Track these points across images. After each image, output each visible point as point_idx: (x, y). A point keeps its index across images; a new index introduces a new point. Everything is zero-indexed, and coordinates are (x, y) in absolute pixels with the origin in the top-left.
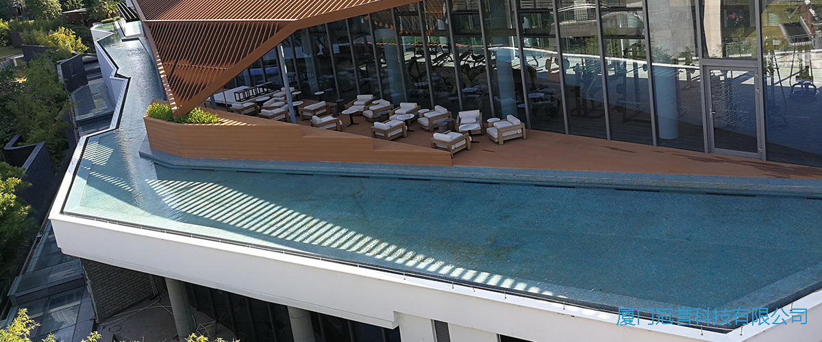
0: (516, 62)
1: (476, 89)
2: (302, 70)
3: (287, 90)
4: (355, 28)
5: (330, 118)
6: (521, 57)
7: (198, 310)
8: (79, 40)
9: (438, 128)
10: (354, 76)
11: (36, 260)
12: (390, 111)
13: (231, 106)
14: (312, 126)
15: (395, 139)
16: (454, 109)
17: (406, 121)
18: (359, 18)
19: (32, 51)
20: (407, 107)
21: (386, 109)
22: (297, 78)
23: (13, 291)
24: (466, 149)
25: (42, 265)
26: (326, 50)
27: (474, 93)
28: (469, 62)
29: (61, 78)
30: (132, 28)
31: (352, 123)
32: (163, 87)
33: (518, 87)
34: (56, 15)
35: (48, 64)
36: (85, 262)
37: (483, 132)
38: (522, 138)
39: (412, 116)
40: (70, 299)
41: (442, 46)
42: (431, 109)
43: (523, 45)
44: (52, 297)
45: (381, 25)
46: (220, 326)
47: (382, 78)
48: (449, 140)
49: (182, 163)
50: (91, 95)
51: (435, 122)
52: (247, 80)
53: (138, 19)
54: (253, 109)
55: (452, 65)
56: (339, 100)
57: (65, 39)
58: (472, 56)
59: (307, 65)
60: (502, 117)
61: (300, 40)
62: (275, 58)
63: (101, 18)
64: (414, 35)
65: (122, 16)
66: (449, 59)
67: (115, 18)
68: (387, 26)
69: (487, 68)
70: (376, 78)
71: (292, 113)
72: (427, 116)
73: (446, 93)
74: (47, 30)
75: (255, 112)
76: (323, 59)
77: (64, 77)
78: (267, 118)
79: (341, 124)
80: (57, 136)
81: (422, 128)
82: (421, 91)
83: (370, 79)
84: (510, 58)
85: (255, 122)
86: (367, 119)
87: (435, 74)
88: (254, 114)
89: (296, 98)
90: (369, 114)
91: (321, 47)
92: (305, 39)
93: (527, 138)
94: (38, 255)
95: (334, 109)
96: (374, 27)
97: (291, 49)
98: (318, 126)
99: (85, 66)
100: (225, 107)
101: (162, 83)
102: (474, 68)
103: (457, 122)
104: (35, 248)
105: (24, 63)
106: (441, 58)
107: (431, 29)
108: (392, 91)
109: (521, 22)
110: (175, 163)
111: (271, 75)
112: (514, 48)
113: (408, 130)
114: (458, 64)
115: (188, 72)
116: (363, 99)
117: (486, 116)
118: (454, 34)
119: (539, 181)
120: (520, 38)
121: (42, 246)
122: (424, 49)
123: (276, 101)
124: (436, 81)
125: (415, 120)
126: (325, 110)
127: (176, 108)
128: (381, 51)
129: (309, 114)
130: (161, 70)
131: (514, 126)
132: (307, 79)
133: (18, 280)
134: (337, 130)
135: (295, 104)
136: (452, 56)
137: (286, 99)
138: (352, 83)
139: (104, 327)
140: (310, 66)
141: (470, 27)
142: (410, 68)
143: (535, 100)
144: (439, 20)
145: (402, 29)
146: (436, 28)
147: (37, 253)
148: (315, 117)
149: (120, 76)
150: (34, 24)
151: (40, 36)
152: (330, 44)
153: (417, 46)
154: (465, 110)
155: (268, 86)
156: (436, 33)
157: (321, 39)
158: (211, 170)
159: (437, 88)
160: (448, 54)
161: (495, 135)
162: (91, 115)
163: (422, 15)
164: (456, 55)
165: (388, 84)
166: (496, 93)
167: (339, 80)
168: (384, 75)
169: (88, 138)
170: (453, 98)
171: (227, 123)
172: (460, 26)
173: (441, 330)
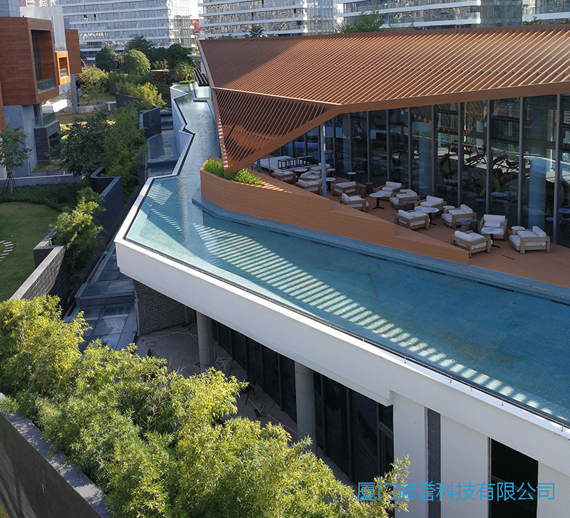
0: (551, 175)
1: (505, 195)
2: (339, 149)
3: (323, 166)
4: (394, 118)
5: (357, 198)
6: (557, 170)
7: (220, 345)
8: (160, 96)
9: (460, 226)
10: (386, 162)
11: (100, 272)
12: (415, 202)
13: (273, 171)
14: (341, 202)
15: (416, 229)
16: (480, 210)
17: (430, 214)
18: (399, 110)
19: (123, 99)
20: (432, 202)
21: (412, 199)
22: (333, 156)
23: (79, 295)
24: (485, 251)
25: (104, 277)
26: (364, 135)
27: (503, 198)
28: (503, 167)
29: (142, 125)
30: (203, 92)
31: (378, 207)
32: (220, 147)
33: (549, 201)
34: (146, 71)
35: (133, 112)
36: (136, 283)
37: (506, 238)
38: (545, 251)
39: (437, 210)
40: (120, 311)
41: (478, 147)
42: (457, 206)
43: (560, 158)
44: (108, 306)
45: (420, 118)
46: (235, 363)
47: (413, 169)
48: (470, 240)
49: (225, 214)
50: (162, 143)
51: (458, 220)
52: (290, 151)
53: (208, 85)
54: (291, 178)
55: (485, 167)
56: (370, 183)
57: (149, 93)
58: (507, 162)
59: (345, 145)
60: (527, 227)
61: (342, 122)
62: (317, 134)
63: (180, 79)
64: (451, 133)
65: (196, 80)
66: (483, 160)
67: (191, 81)
68: (425, 120)
69: (520, 176)
70: (407, 168)
71: (324, 187)
72: (452, 213)
73: (475, 194)
74: (136, 84)
75: (293, 181)
76: (360, 142)
77: (144, 125)
78: (303, 187)
79: (368, 205)
80: (130, 172)
81: (445, 223)
82: (449, 188)
83: (400, 168)
84: (545, 169)
85: (292, 190)
86: (392, 205)
87: (466, 173)
88: (291, 182)
89: (330, 175)
90: (395, 201)
91: (359, 131)
92: (347, 123)
93: (551, 251)
94: (102, 269)
95: (363, 190)
96: (413, 119)
97: (332, 128)
98: (346, 203)
99: (161, 118)
100: (268, 172)
101: (220, 143)
102: (507, 173)
103: (481, 224)
104: (101, 262)
105: (116, 109)
106: (475, 159)
107: (469, 130)
108: (421, 183)
109: (562, 136)
110: (219, 213)
111: (311, 150)
112: (551, 160)
113: (431, 223)
114: (491, 167)
115: (243, 137)
116: (391, 186)
117: (511, 222)
118: (491, 138)
119: (556, 297)
120: (559, 152)
121: (106, 262)
122: (458, 147)
123: (312, 174)
124: (465, 181)
125: (439, 215)
126: (354, 190)
127: (227, 166)
128: (416, 143)
129: (340, 191)
130: (220, 132)
131: (538, 238)
132: (342, 159)
133: (84, 286)
134: (362, 211)
135: (329, 179)
136: (485, 158)
137: (321, 174)
138: (383, 169)
139: (143, 341)
140: (347, 146)
141: (509, 133)
142: (442, 163)
143: (565, 216)
144: (478, 122)
145: (439, 125)
146: (475, 129)
147: (102, 267)
148: (344, 195)
149: (187, 131)
150: (128, 77)
151: (130, 87)
152: (368, 130)
153: (452, 144)
154: (491, 213)
155: (308, 160)
156: (473, 134)
157: (361, 124)
158: (248, 225)
159: (466, 188)
160: (482, 156)
161: (518, 243)
162: (159, 160)
163: (462, 115)
164: (490, 158)
165: (418, 175)
166: (525, 202)
167: (371, 164)
168: (415, 166)
169: (154, 179)
170: (481, 200)
171: (268, 186)
172: (498, 132)
173: (433, 419)
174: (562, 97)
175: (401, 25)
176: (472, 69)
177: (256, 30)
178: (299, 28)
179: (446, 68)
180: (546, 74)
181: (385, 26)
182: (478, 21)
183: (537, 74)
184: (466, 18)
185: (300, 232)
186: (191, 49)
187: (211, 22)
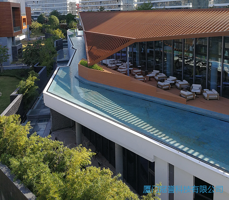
0: (220, 69)
1: (201, 76)
2: (135, 57)
3: (128, 63)
4: (157, 44)
5: (142, 76)
6: (222, 66)
7: (84, 136)
8: (63, 34)
9: (183, 89)
10: (153, 62)
11: (37, 105)
12: (165, 78)
13: (108, 65)
14: (135, 78)
15: (165, 90)
16: (191, 82)
17: (171, 84)
18: (159, 41)
19: (48, 35)
20: (172, 78)
21: (164, 77)
22: (132, 59)
23: (28, 114)
24: (193, 99)
25: (38, 107)
26: (144, 51)
27: (200, 78)
28: (200, 65)
29: (55, 46)
30: (80, 33)
31: (150, 80)
32: (86, 55)
33: (219, 79)
34: (57, 24)
35: (52, 41)
36: (51, 110)
37: (201, 94)
38: (217, 99)
39: (174, 82)
40: (45, 121)
41: (190, 57)
42: (182, 81)
43: (223, 62)
44: (39, 119)
45: (167, 45)
46: (91, 143)
47: (164, 65)
48: (187, 94)
49: (88, 82)
50: (63, 53)
51: (182, 86)
52: (115, 57)
53: (82, 30)
54: (115, 68)
55: (193, 65)
56: (146, 71)
57: (59, 33)
58: (202, 63)
59: (137, 55)
60: (210, 89)
61: (136, 46)
62: (126, 50)
63: (71, 27)
64: (180, 51)
65: (77, 28)
66: (192, 62)
67: (75, 28)
68: (169, 45)
69: (207, 69)
70: (162, 65)
71: (128, 72)
72: (179, 83)
73: (189, 76)
74: (53, 29)
76: (143, 54)
77: (56, 46)
78: (119, 72)
79: (146, 79)
80: (50, 64)
81: (177, 87)
82: (179, 73)
83: (159, 65)
84: (217, 66)
85: (115, 73)
86: (156, 79)
87: (185, 67)
88: (115, 70)
90: (157, 78)
91: (143, 49)
92: (138, 46)
93: (219, 100)
94: (37, 104)
95: (144, 74)
96: (164, 45)
97: (132, 48)
98: (137, 79)
99: (63, 43)
100: (106, 65)
101: (86, 53)
102: (202, 67)
103: (191, 88)
104: (37, 101)
105: (45, 39)
106: (189, 61)
107: (187, 50)
108: (167, 71)
109: (224, 53)
110: (85, 82)
111: (123, 57)
112: (220, 63)
113: (171, 87)
114: (195, 65)
115: (96, 51)
116: (155, 72)
117: (203, 87)
118: (195, 53)
119: (222, 118)
120: (223, 59)
121: (39, 101)
122: (182, 57)
123: (124, 66)
124: (185, 70)
125: (174, 84)
126: (140, 73)
127: (89, 63)
128: (165, 55)
129: (135, 74)
130: (87, 49)
131: (214, 94)
132: (136, 60)
133: (30, 111)
134: (143, 82)
135: (130, 69)
136: (193, 61)
137: (127, 66)
138: (152, 65)
139: (53, 134)
140: (138, 55)
141: (203, 51)
142: (176, 63)
143: (225, 85)
144: (190, 47)
145: (175, 48)
146: (189, 49)
147: (38, 103)
148: (136, 75)
149: (73, 48)
150: (50, 26)
151: (51, 30)
152: (146, 49)
153: (180, 55)
154: (195, 84)
155: (121, 61)
156: (189, 51)
157: (144, 47)
159: (185, 73)
160: (192, 60)
161: (206, 96)
162: (62, 60)
163: (184, 44)
164: (195, 61)
165: (166, 68)
166: (209, 79)
167: (147, 63)
168: (165, 64)
169: (59, 68)
170: (191, 78)
171: (105, 71)
172: (198, 51)
173: (171, 167)
174: (224, 37)
175: (160, 7)
176: (188, 25)
177: (102, 8)
178: (119, 8)
179: (178, 25)
180: (218, 28)
181: (154, 8)
182: (191, 6)
183: (214, 28)
184: (186, 5)
185: (118, 90)
186: (76, 16)
187: (84, 5)
